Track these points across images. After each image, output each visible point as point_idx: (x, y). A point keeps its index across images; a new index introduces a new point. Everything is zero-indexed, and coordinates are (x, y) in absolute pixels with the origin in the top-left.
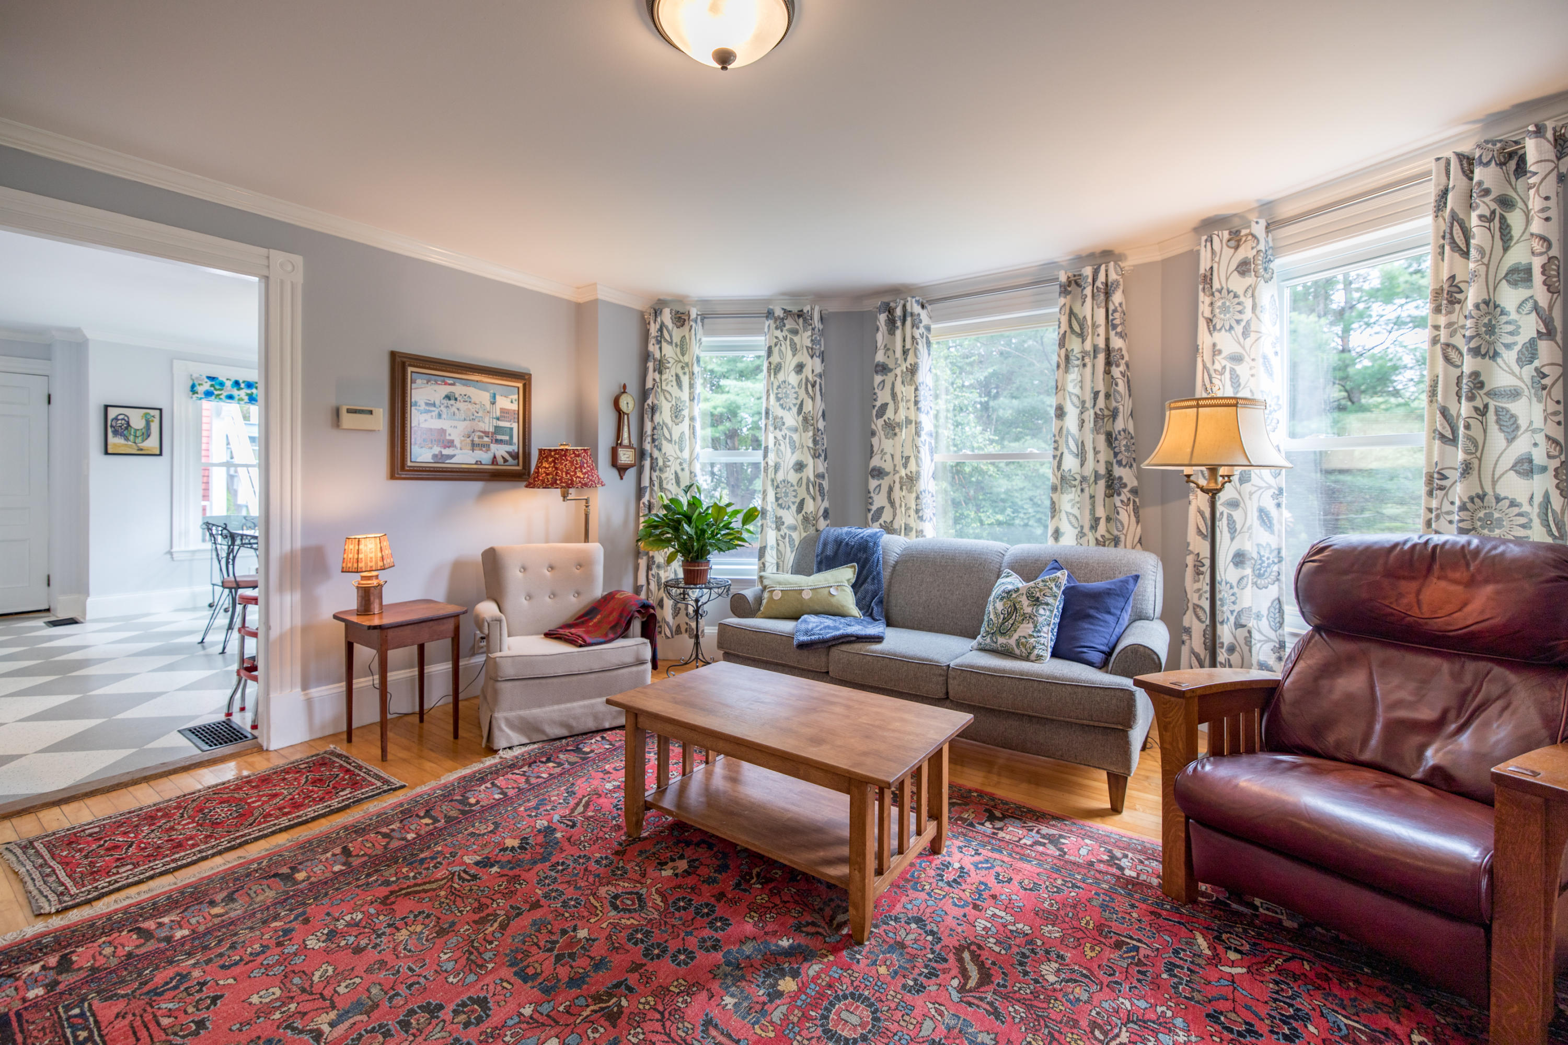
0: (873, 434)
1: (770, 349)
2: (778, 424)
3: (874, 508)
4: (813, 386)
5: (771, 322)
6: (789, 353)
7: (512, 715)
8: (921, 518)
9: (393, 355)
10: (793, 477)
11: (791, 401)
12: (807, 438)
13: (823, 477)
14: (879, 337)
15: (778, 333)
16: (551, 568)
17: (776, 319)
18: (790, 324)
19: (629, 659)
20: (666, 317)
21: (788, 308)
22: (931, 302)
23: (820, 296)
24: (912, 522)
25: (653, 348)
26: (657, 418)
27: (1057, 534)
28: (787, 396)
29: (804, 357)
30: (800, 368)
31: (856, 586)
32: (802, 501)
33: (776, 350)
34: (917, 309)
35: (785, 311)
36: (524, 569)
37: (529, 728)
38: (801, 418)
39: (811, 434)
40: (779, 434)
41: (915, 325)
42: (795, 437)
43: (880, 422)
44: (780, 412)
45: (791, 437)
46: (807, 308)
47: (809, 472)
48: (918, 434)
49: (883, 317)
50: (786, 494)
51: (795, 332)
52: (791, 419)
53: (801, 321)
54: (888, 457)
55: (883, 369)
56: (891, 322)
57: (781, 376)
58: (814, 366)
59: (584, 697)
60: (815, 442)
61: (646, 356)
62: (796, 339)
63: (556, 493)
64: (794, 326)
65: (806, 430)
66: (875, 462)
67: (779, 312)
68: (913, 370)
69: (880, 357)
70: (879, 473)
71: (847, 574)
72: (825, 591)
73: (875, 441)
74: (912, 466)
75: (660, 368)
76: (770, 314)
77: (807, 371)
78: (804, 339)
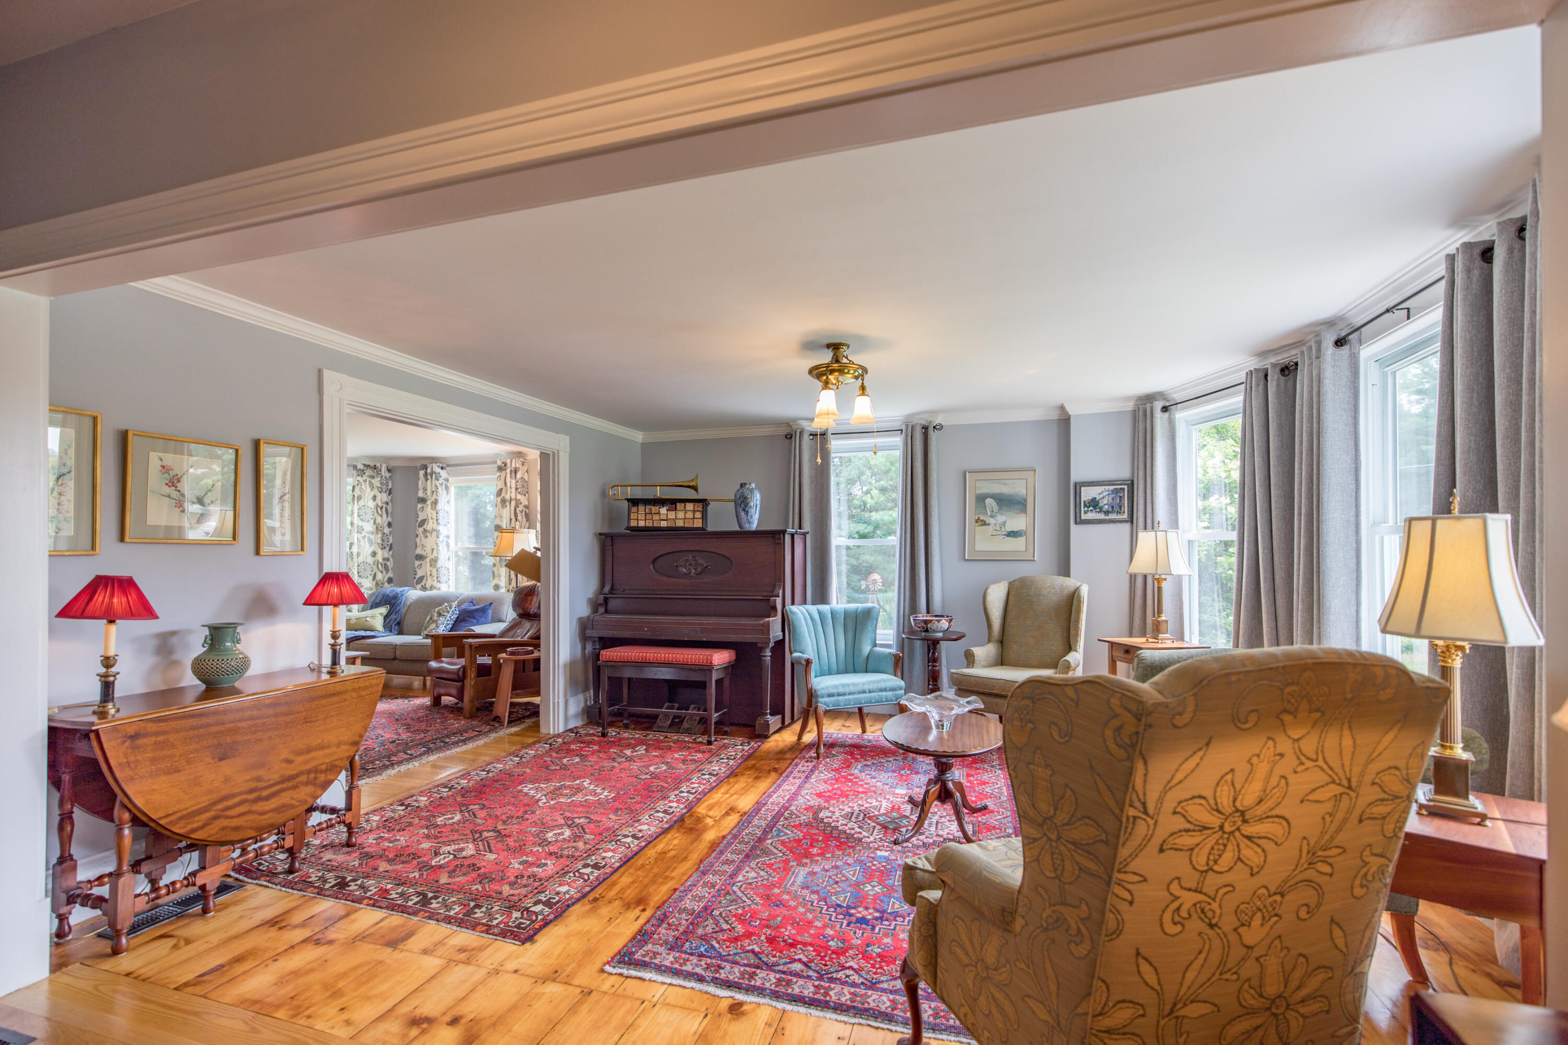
0: (417, 536)
1: (354, 487)
2: (360, 530)
3: (417, 577)
4: (381, 509)
5: (354, 472)
6: (367, 490)
8: (439, 581)
10: (370, 560)
11: (369, 516)
12: (378, 538)
13: (388, 560)
14: (420, 482)
15: (359, 478)
17: (360, 470)
18: (369, 472)
21: (367, 463)
22: (448, 466)
23: (387, 459)
24: (435, 584)
27: (497, 587)
28: (366, 513)
29: (375, 492)
30: (374, 498)
31: (386, 617)
32: (375, 574)
33: (357, 489)
34: (438, 470)
35: (365, 465)
38: (374, 527)
39: (380, 535)
40: (360, 536)
41: (437, 479)
42: (372, 537)
43: (421, 530)
44: (361, 523)
45: (369, 538)
46: (378, 465)
47: (379, 557)
48: (438, 537)
49: (422, 473)
50: (365, 570)
51: (371, 478)
52: (369, 527)
53: (375, 471)
54: (424, 549)
55: (423, 500)
56: (426, 474)
57: (362, 503)
58: (383, 497)
60: (383, 540)
62: (373, 481)
64: (372, 474)
65: (377, 533)
66: (419, 551)
67: (360, 466)
68: (435, 503)
69: (421, 494)
70: (419, 557)
71: (383, 610)
73: (418, 540)
74: (435, 554)
76: (354, 467)
77: (378, 499)
78: (377, 482)
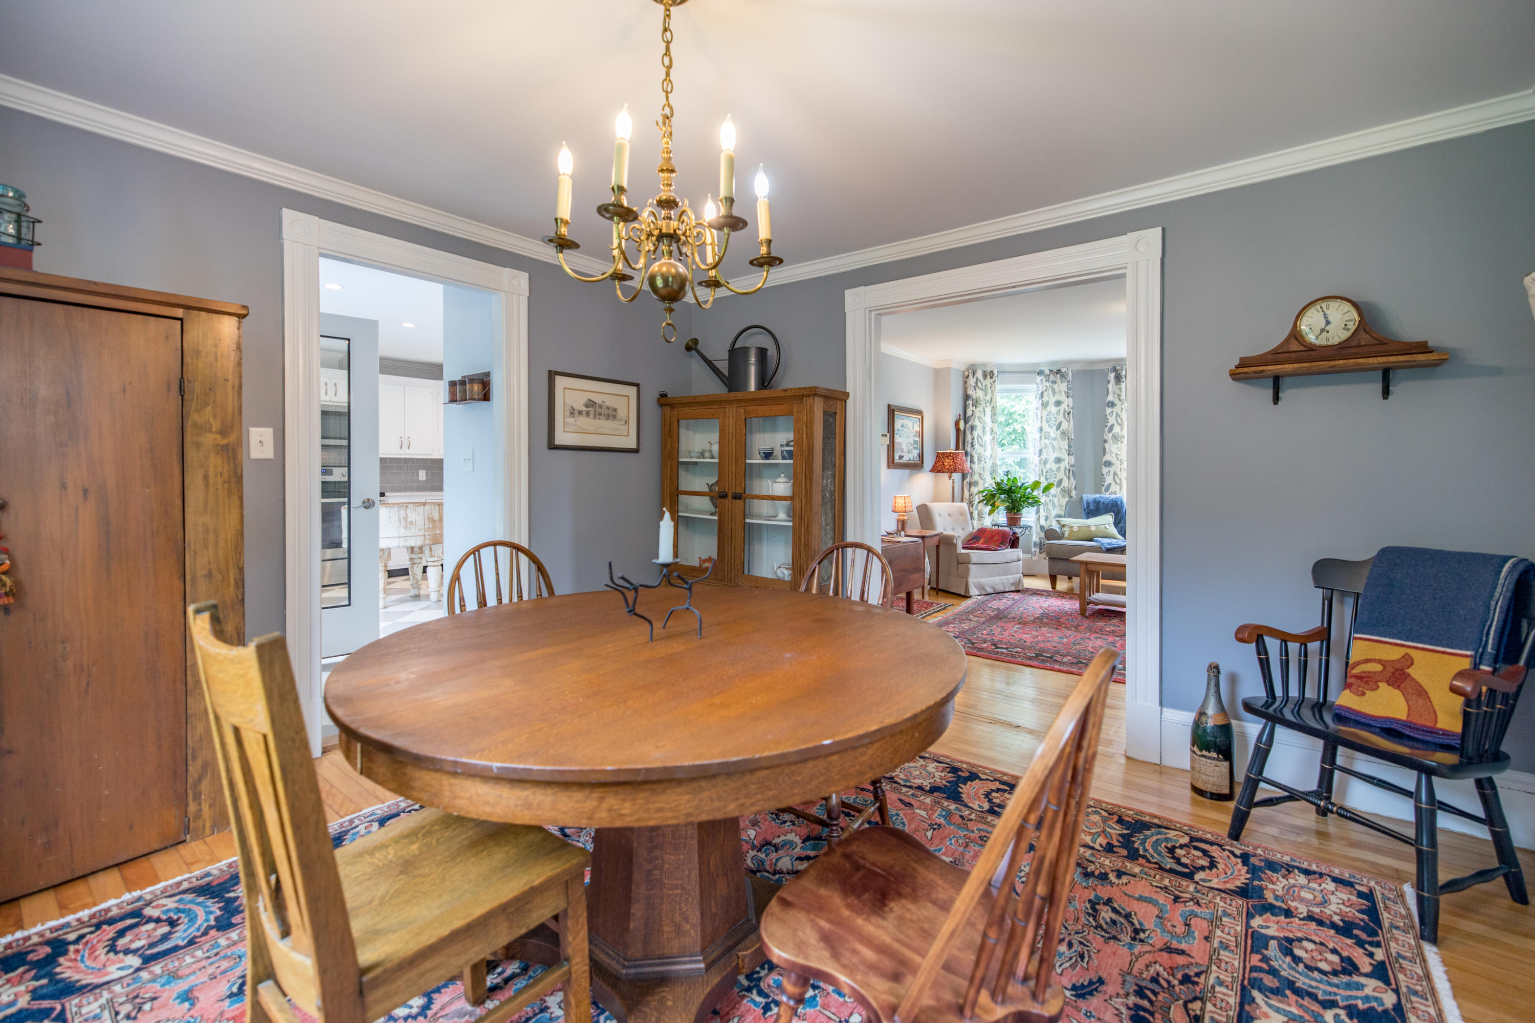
0: (1105, 441)
1: (1042, 393)
2: (1046, 436)
3: (1106, 484)
4: (1068, 414)
5: (1043, 377)
6: (1051, 395)
7: (975, 580)
9: (889, 406)
10: (1054, 467)
11: (1055, 423)
12: (1065, 444)
13: (1074, 466)
14: (1110, 387)
15: (1046, 383)
16: (949, 515)
17: (1046, 376)
18: (1052, 378)
19: (1016, 558)
20: (979, 374)
21: (1053, 368)
23: (1071, 364)
25: (970, 392)
26: (975, 434)
28: (1052, 420)
29: (1063, 398)
30: (1059, 404)
31: (1115, 524)
32: (1060, 481)
33: (1045, 394)
35: (1051, 371)
36: (940, 515)
37: (981, 587)
38: (1059, 432)
39: (1066, 441)
40: (1047, 442)
42: (1057, 443)
43: (1110, 435)
44: (1048, 429)
45: (1054, 444)
46: (1064, 369)
47: (1066, 464)
49: (1112, 376)
50: (1049, 477)
51: (1055, 382)
52: (1055, 433)
53: (1058, 376)
54: (1114, 455)
55: (1112, 404)
56: (1118, 378)
57: (1048, 408)
58: (1068, 402)
59: (999, 575)
60: (1070, 446)
61: (967, 397)
62: (1055, 386)
63: (946, 475)
64: (1056, 379)
65: (1063, 439)
66: (1107, 458)
67: (1047, 372)
69: (1110, 398)
70: (1108, 464)
72: (1103, 527)
73: (1107, 446)
75: (976, 403)
76: (1040, 373)
77: (1064, 406)
78: (1063, 387)
